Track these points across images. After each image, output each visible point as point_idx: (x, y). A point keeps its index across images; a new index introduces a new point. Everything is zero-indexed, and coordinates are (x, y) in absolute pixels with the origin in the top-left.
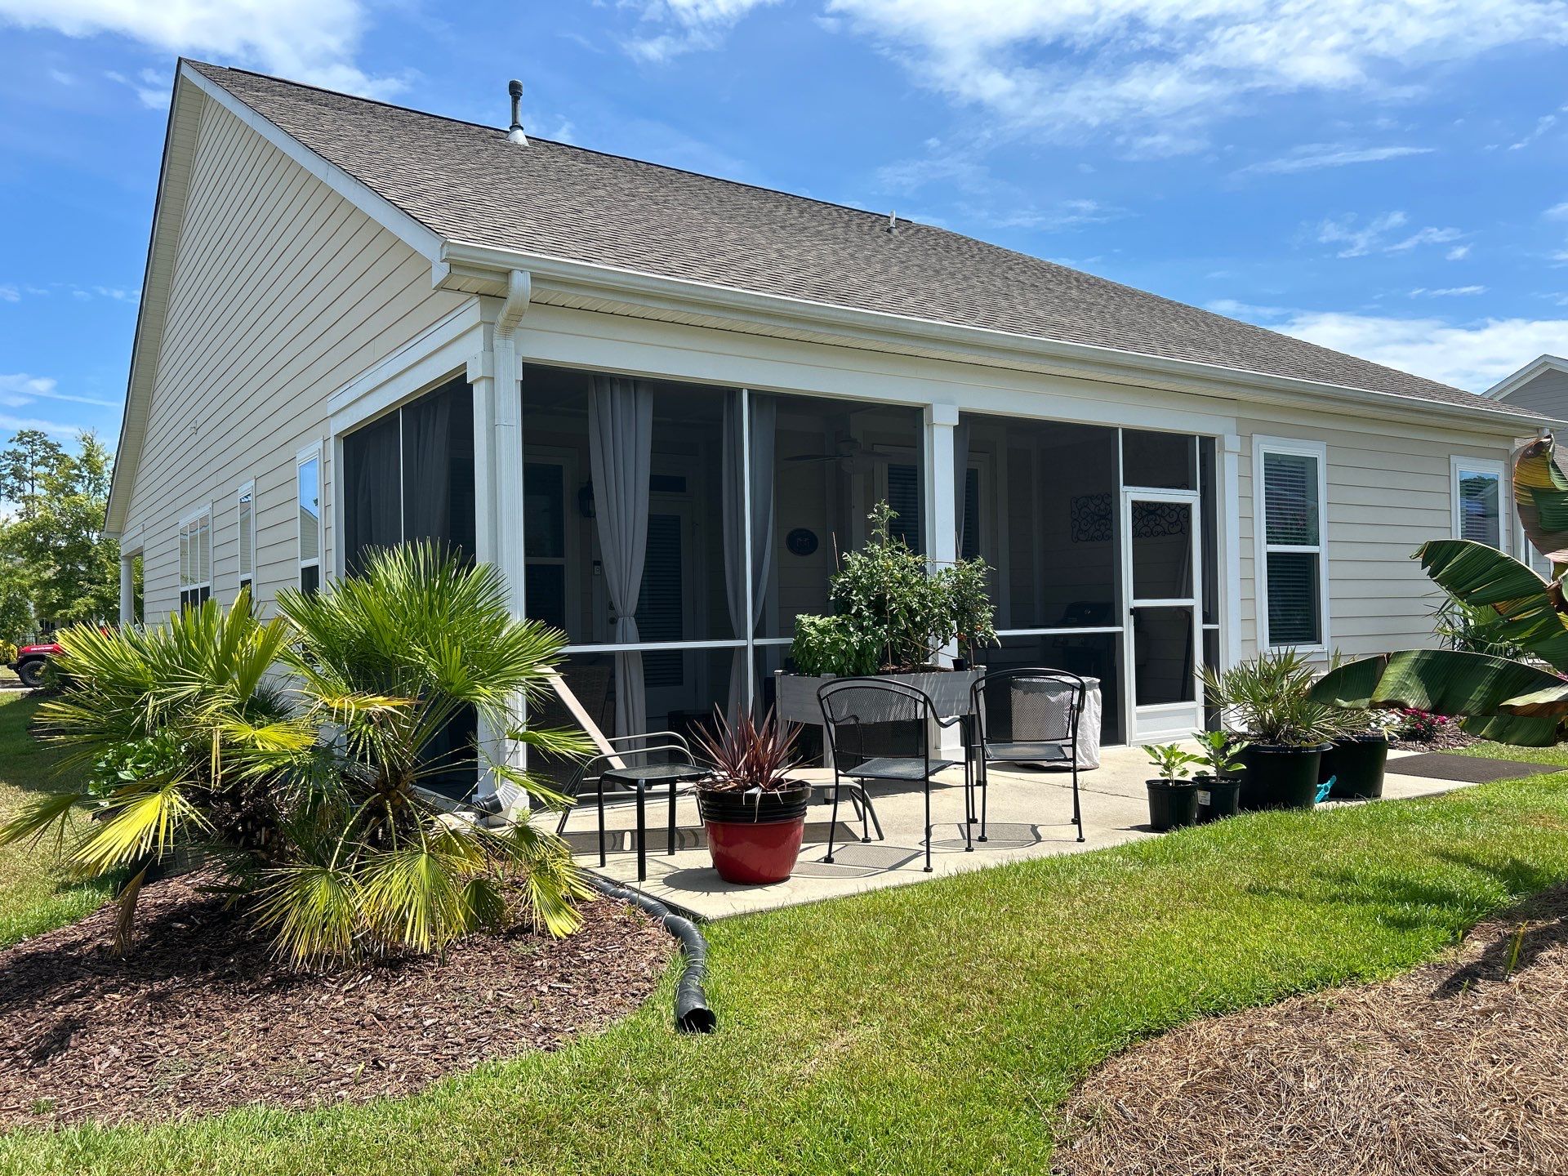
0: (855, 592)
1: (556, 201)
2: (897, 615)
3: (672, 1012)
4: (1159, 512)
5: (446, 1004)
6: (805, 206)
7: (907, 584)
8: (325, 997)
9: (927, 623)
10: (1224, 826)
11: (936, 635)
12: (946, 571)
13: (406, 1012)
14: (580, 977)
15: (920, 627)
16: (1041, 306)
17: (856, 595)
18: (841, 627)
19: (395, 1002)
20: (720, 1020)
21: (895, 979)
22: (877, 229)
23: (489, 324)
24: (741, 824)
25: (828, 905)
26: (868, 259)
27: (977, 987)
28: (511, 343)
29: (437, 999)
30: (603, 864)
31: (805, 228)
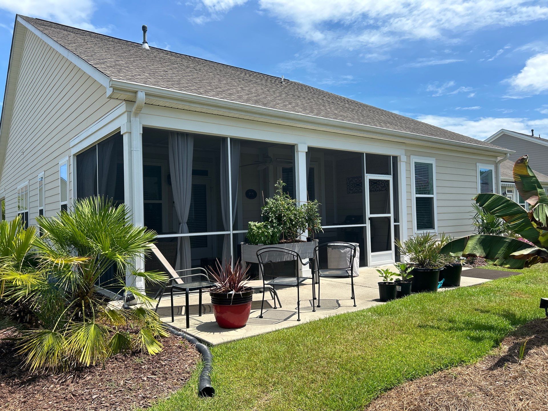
0: (270, 213)
1: (158, 68)
2: (286, 222)
3: (197, 388)
4: (378, 183)
5: (103, 388)
6: (251, 73)
7: (290, 210)
8: (52, 386)
9: (297, 224)
10: (406, 299)
11: (300, 229)
12: (304, 205)
13: (85, 392)
14: (160, 372)
15: (294, 226)
16: (336, 109)
17: (271, 214)
18: (266, 226)
19: (81, 387)
20: (217, 391)
21: (287, 369)
22: (277, 82)
23: (129, 112)
24: (226, 306)
25: (260, 337)
26: (274, 92)
27: (319, 372)
28: (138, 119)
29: (99, 385)
30: (173, 321)
31: (251, 81)
